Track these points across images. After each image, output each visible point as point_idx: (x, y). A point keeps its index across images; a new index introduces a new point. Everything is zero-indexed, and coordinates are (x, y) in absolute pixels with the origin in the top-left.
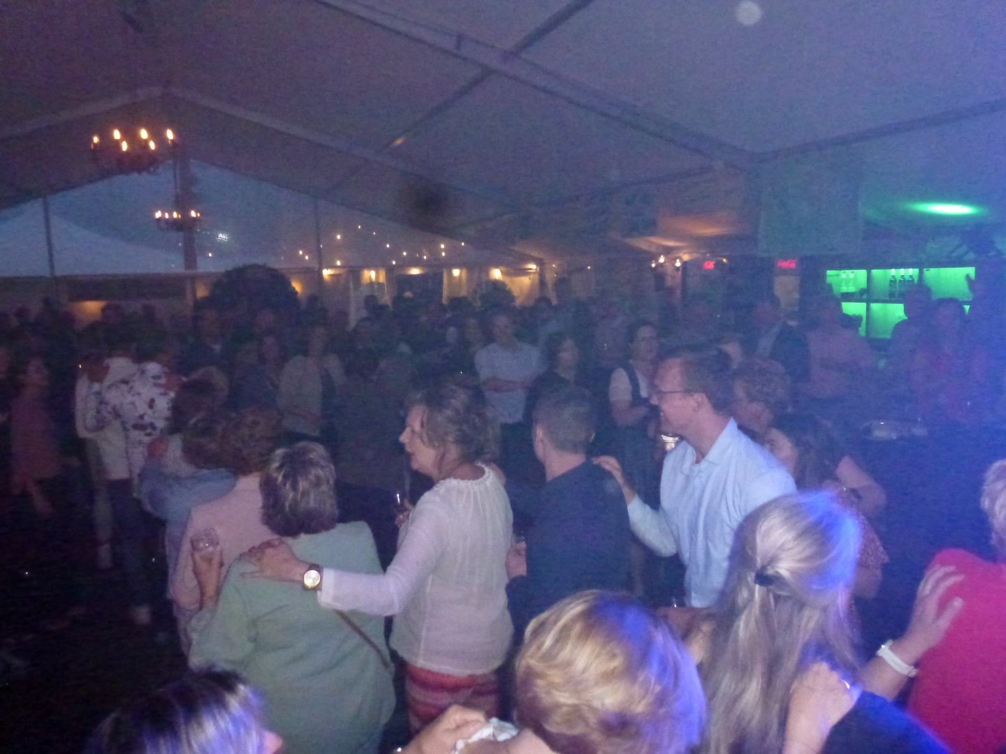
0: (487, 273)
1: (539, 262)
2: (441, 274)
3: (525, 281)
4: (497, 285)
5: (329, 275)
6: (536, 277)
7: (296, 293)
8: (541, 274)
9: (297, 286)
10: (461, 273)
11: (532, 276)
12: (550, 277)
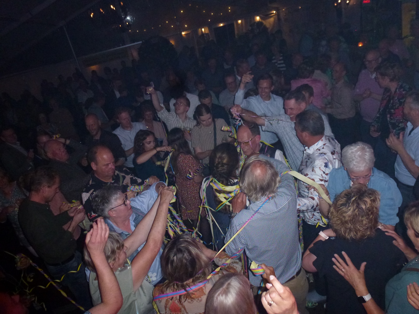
0: (254, 19)
1: (277, 9)
2: (233, 24)
3: (272, 19)
4: (259, 24)
5: (185, 34)
6: (276, 17)
7: (173, 45)
8: (278, 14)
9: (172, 42)
10: (242, 22)
11: (274, 17)
12: (282, 15)
